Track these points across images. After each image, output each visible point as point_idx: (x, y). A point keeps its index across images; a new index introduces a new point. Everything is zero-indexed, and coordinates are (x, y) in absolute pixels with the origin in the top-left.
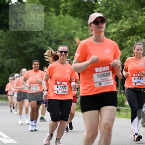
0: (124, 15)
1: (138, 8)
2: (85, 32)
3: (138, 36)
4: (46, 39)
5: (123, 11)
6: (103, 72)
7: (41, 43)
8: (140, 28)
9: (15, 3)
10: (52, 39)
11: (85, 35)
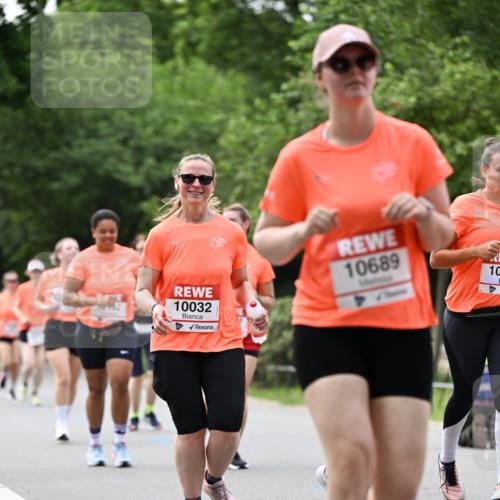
0: (391, 61)
1: (440, 36)
2: (258, 117)
3: (439, 131)
4: (124, 142)
5: (389, 45)
6: (369, 252)
7: (105, 156)
8: (447, 107)
9: (19, 17)
10: (144, 143)
11: (258, 130)
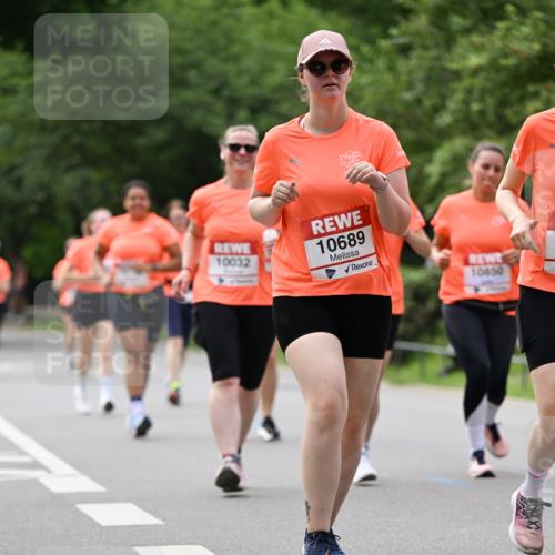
0: (514, 4)
2: (366, 66)
4: (216, 92)
10: (237, 94)
11: (365, 79)
